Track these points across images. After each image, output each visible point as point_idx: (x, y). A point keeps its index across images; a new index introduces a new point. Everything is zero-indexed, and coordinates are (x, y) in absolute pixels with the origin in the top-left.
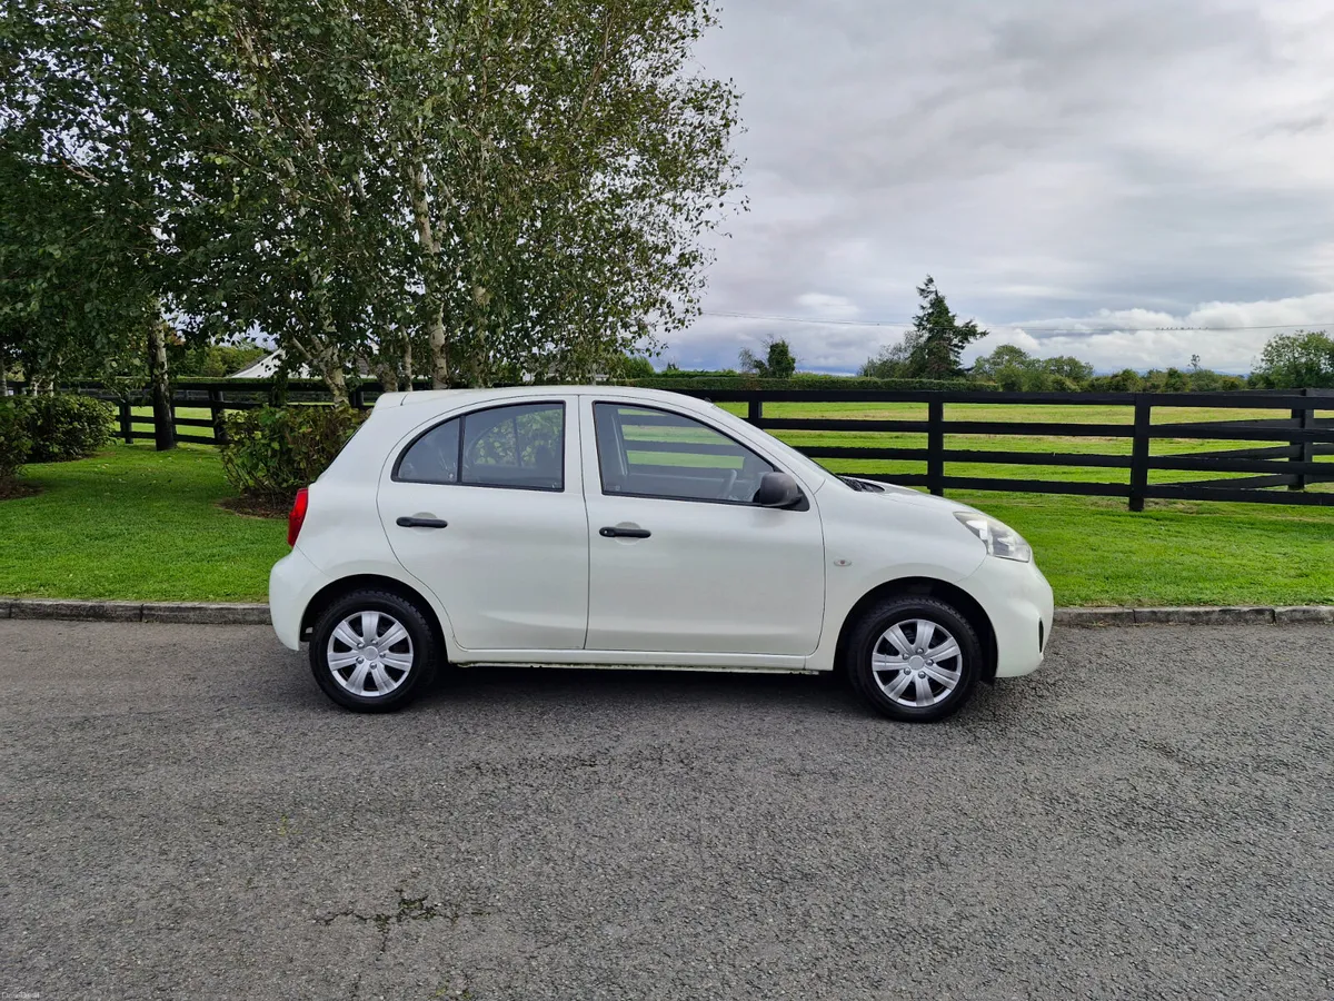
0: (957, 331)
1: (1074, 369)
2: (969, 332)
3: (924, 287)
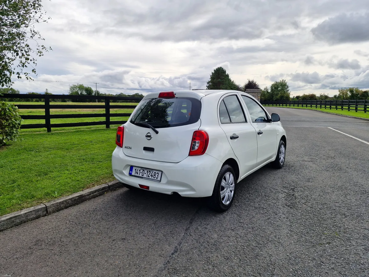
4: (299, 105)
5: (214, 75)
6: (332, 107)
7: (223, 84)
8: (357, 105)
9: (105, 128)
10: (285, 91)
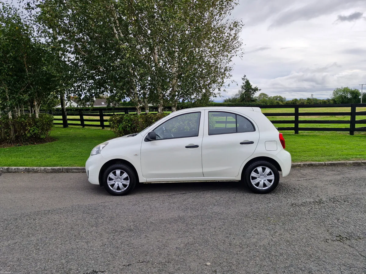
0: (253, 89)
1: (281, 99)
2: (256, 90)
3: (243, 78)
9: (294, 133)
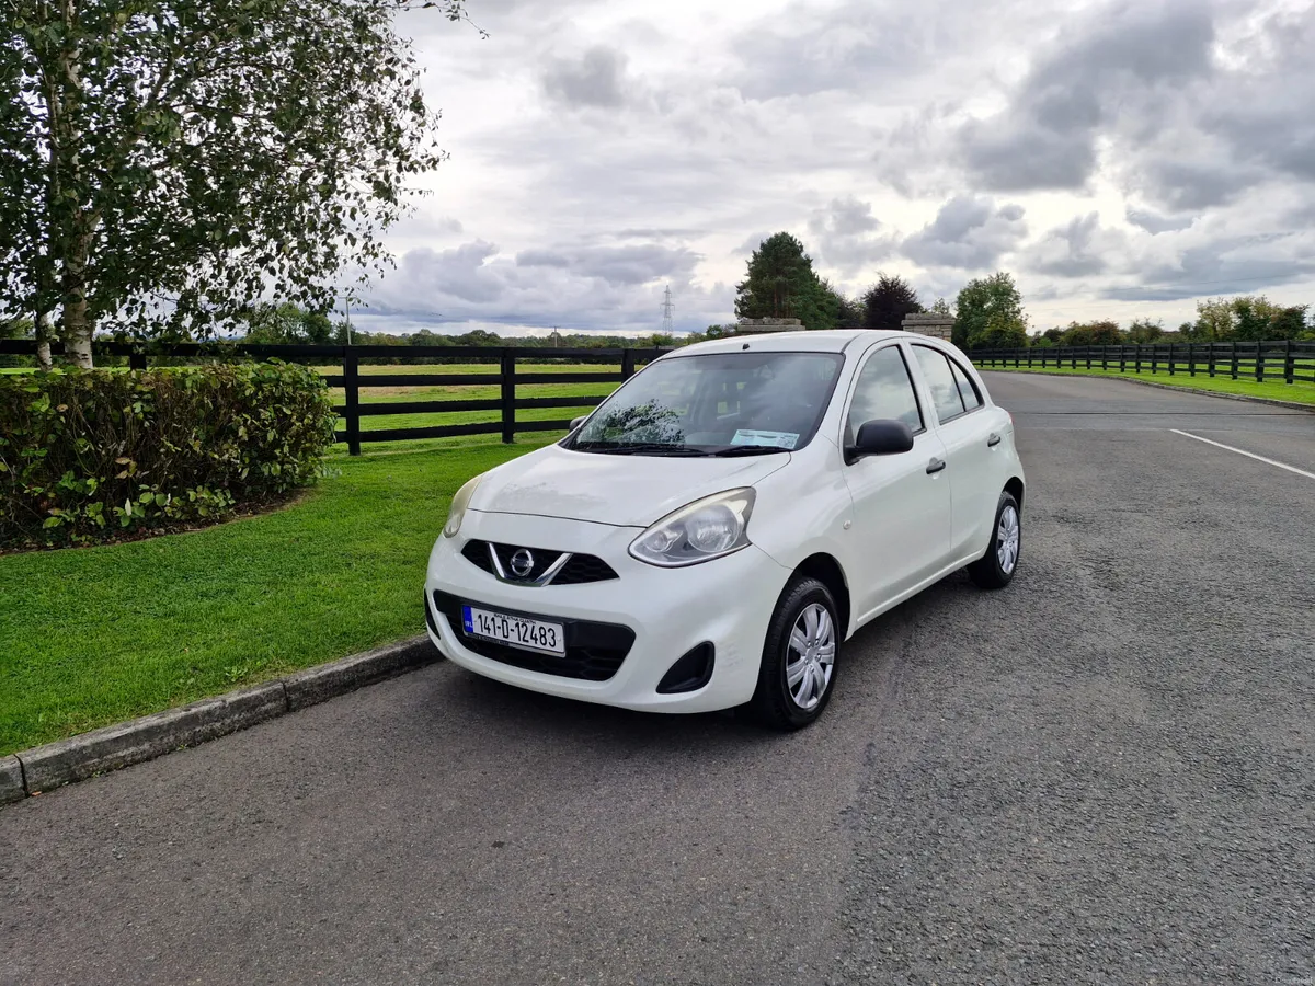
4: (1063, 362)
5: (761, 262)
6: (1177, 366)
7: (794, 294)
8: (1261, 360)
9: (500, 442)
10: (1007, 314)
